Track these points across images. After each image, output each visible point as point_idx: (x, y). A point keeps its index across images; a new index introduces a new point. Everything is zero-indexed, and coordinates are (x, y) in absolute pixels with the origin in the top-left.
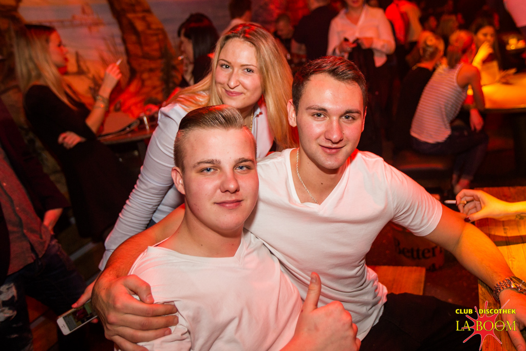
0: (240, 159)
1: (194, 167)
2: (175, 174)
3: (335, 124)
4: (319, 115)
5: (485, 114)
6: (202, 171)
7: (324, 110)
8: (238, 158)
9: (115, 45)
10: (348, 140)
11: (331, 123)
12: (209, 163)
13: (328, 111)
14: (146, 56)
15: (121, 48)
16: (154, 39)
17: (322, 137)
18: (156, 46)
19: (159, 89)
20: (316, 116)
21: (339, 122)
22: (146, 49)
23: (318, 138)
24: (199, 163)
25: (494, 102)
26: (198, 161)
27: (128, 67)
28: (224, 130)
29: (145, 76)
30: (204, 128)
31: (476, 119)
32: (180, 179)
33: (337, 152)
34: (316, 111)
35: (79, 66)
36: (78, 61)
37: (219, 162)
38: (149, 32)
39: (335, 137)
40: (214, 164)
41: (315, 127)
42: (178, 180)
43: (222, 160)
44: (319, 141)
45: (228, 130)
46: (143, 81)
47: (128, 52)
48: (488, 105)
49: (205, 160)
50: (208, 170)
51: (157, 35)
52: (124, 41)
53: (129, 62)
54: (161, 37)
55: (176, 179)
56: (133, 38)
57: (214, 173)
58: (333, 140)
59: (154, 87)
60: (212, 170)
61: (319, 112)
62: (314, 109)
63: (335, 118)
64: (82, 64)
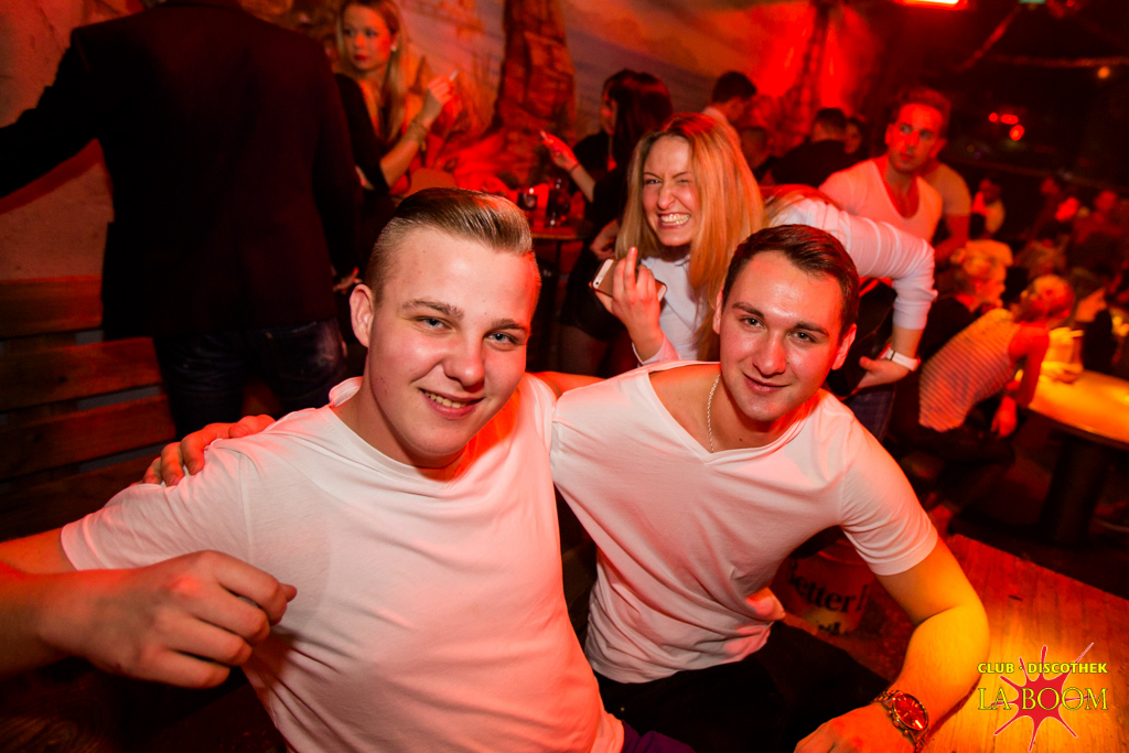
0: (504, 321)
1: (406, 306)
2: (358, 300)
3: (774, 343)
4: (753, 322)
5: (1024, 416)
6: (420, 319)
7: (759, 314)
8: (501, 317)
9: (487, 70)
10: (796, 377)
11: (768, 338)
12: (440, 309)
13: (766, 317)
14: (528, 107)
15: (495, 80)
16: (552, 85)
17: (749, 361)
18: (550, 98)
19: (527, 165)
20: (747, 322)
21: (782, 341)
22: (532, 95)
23: (741, 360)
24: (418, 303)
25: (1045, 402)
26: (418, 297)
27: (492, 111)
28: (491, 249)
29: (514, 136)
30: (450, 233)
31: (1005, 417)
32: (365, 313)
33: (771, 392)
34: (745, 313)
35: (418, 79)
36: (420, 71)
37: (460, 315)
38: (548, 72)
39: (769, 364)
40: (447, 313)
41: (743, 341)
42: (360, 313)
43: (466, 313)
44: (742, 365)
45: (498, 252)
46: (507, 142)
47: (502, 89)
48: (1033, 406)
49: (432, 300)
50: (433, 321)
51: (558, 81)
52: (504, 70)
53: (497, 105)
54: (563, 86)
55: (358, 311)
56: (519, 71)
57: (441, 334)
58: (763, 370)
59: (520, 159)
60: (440, 326)
61: (754, 316)
62: (743, 308)
63: (777, 333)
64: (424, 78)
